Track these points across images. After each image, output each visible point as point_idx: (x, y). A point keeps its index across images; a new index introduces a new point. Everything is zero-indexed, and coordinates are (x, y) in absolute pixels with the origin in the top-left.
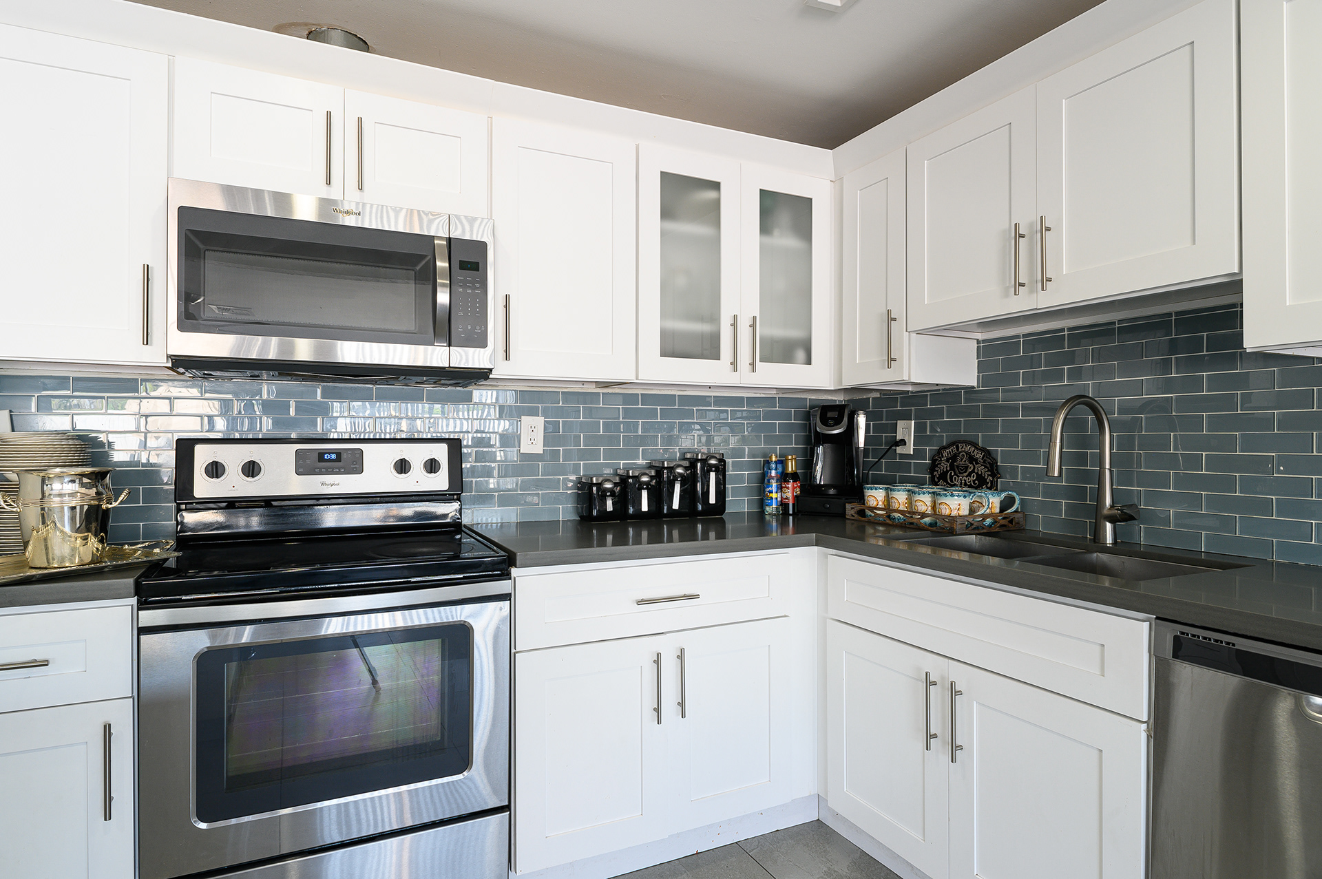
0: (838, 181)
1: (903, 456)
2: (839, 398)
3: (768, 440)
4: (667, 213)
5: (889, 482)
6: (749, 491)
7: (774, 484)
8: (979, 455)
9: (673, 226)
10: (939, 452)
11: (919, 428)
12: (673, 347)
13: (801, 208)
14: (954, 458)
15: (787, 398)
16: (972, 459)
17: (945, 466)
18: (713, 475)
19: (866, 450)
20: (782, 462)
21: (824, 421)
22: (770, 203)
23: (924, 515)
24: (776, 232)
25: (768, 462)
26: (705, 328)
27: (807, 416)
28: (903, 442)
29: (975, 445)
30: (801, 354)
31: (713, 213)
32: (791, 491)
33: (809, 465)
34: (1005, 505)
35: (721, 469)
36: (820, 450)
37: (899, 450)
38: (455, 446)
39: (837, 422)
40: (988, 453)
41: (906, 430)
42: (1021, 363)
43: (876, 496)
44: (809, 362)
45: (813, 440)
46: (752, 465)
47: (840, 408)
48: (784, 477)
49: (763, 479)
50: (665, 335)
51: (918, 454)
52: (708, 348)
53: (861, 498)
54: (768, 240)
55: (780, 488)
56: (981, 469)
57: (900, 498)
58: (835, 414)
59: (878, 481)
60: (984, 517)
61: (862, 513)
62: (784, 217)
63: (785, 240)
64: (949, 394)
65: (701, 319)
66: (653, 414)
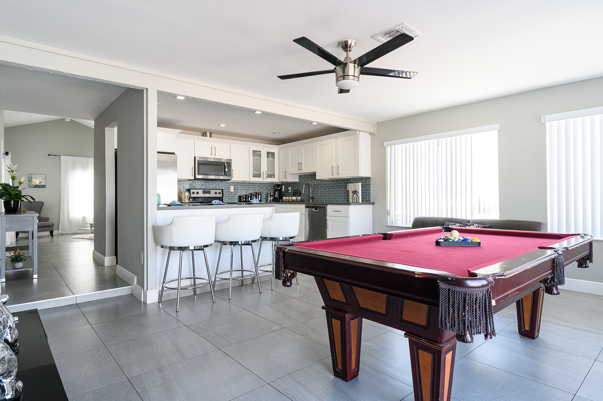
0: (279, 149)
1: (289, 193)
2: (280, 183)
3: (268, 190)
4: (253, 156)
5: (286, 196)
6: (265, 199)
7: (269, 197)
8: (299, 192)
9: (254, 157)
10: (294, 192)
11: (292, 188)
12: (255, 176)
13: (273, 154)
14: (296, 192)
15: (271, 183)
16: (298, 192)
17: (295, 194)
18: (259, 195)
19: (284, 192)
20: (270, 194)
21: (277, 187)
22: (268, 153)
23: (290, 200)
24: (269, 158)
25: (268, 194)
26: (258, 173)
27: (275, 186)
28: (289, 190)
29: (298, 190)
30: (273, 176)
31: (260, 155)
32: (272, 198)
33: (275, 194)
34: (301, 198)
35: (261, 194)
36: (276, 192)
37: (289, 191)
38: (222, 190)
39: (279, 187)
40: (300, 191)
41: (290, 188)
42: (303, 179)
43: (284, 198)
44: (274, 178)
45: (276, 190)
46: (266, 194)
47: (279, 185)
48: (271, 196)
49: (267, 197)
50: (253, 174)
51: (291, 192)
52: (259, 176)
53: (282, 199)
54: (268, 159)
55: (270, 198)
56: (299, 194)
57: (288, 198)
58: (279, 186)
59: (284, 196)
60: (298, 200)
61: (282, 201)
62: (270, 155)
63: (271, 159)
64: (295, 183)
65: (258, 171)
66: (250, 186)
